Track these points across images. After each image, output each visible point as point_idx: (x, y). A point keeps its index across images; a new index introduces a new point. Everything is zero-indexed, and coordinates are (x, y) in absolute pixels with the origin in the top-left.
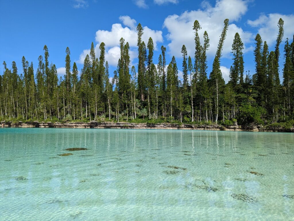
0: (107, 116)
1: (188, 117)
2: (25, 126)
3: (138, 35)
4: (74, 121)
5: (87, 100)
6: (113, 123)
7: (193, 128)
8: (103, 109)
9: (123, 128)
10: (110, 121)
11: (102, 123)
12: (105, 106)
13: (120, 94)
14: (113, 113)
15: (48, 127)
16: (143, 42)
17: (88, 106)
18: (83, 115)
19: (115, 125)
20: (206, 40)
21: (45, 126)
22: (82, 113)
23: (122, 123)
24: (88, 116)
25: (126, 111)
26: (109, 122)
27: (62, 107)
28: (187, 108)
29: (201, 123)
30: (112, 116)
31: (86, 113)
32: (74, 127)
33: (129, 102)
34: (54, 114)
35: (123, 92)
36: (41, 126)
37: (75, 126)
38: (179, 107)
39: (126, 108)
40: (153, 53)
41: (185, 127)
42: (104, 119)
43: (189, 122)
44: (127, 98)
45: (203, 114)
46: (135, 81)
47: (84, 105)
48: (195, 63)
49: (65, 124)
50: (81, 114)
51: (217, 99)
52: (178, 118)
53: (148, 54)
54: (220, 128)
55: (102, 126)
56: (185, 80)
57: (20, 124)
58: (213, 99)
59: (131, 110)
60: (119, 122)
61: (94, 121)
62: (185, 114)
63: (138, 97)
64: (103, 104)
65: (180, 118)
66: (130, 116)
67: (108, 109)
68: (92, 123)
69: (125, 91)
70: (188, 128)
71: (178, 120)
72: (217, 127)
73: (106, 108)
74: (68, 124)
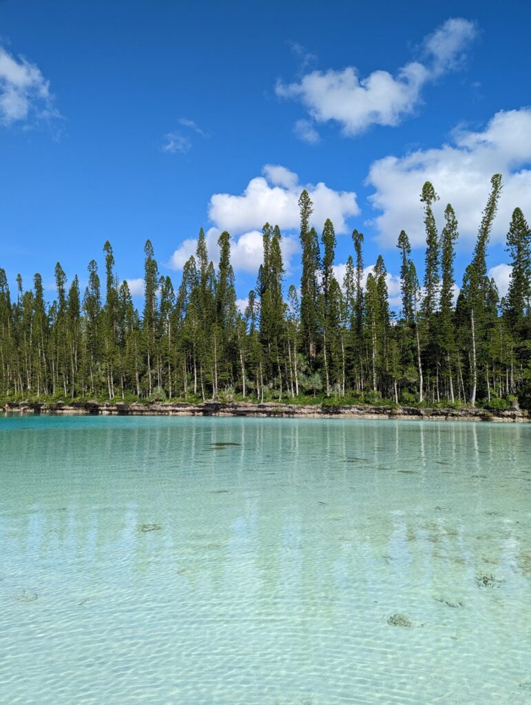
0: (238, 390)
1: (411, 392)
2: (69, 411)
3: (301, 215)
4: (171, 401)
5: (197, 358)
7: (422, 415)
8: (230, 376)
9: (272, 415)
10: (245, 400)
11: (227, 404)
12: (234, 368)
13: (264, 344)
14: (252, 384)
15: (116, 413)
16: (313, 229)
17: (198, 368)
18: (189, 388)
19: (255, 409)
20: (451, 222)
21: (110, 411)
22: (185, 385)
23: (270, 405)
24: (197, 391)
25: (278, 380)
26: (243, 402)
27: (145, 372)
28: (408, 374)
29: (439, 405)
30: (249, 391)
31: (194, 383)
32: (171, 413)
33: (283, 361)
34: (129, 385)
35: (272, 340)
36: (102, 411)
37: (173, 411)
38: (391, 370)
39: (278, 374)
40: (333, 252)
41: (405, 414)
42: (231, 396)
43: (413, 402)
44: (278, 353)
45: (443, 387)
46: (296, 316)
47: (189, 366)
48: (426, 273)
49: (152, 407)
50: (183, 387)
51: (473, 352)
52: (389, 394)
53: (322, 255)
54: (480, 416)
55: (228, 412)
56: (408, 309)
57: (60, 407)
58: (465, 353)
59: (289, 378)
60: (264, 402)
61: (211, 401)
62: (405, 385)
63: (303, 349)
64: (229, 365)
65: (394, 393)
66: (285, 389)
67: (240, 376)
68: (207, 405)
69: (275, 338)
70: (411, 415)
71: (389, 398)
72: (474, 413)
73: (236, 372)
74: (158, 406)
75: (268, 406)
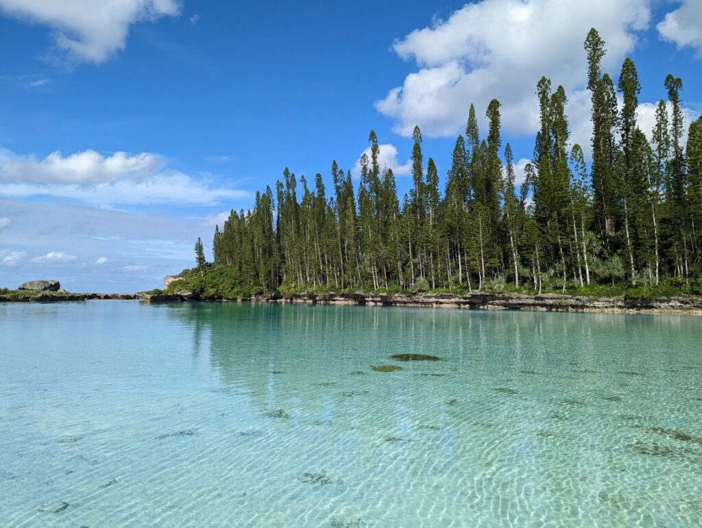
0: (510, 279)
2: (340, 302)
3: (588, 61)
4: (434, 292)
5: (461, 243)
6: (526, 298)
8: (500, 262)
9: (554, 310)
10: (519, 291)
11: (497, 295)
12: (505, 253)
13: (542, 222)
14: (526, 271)
15: (381, 304)
16: (606, 76)
18: (453, 277)
19: (531, 302)
21: (375, 302)
22: (449, 273)
23: (550, 297)
24: (463, 280)
25: (561, 266)
26: (516, 294)
27: (408, 261)
30: (523, 280)
31: (459, 272)
32: (434, 305)
33: (567, 242)
34: (391, 275)
35: (550, 217)
36: (368, 302)
37: (437, 302)
39: (560, 258)
40: (636, 98)
42: (502, 286)
44: (560, 232)
46: (583, 184)
47: (454, 253)
49: (415, 298)
50: (447, 276)
53: (620, 106)
55: (498, 305)
57: (332, 297)
59: (576, 263)
60: (543, 293)
61: (477, 292)
63: (595, 226)
64: (498, 250)
66: (570, 277)
67: (513, 261)
68: (474, 296)
69: (555, 214)
73: (507, 259)
74: (421, 298)
75: (547, 298)
